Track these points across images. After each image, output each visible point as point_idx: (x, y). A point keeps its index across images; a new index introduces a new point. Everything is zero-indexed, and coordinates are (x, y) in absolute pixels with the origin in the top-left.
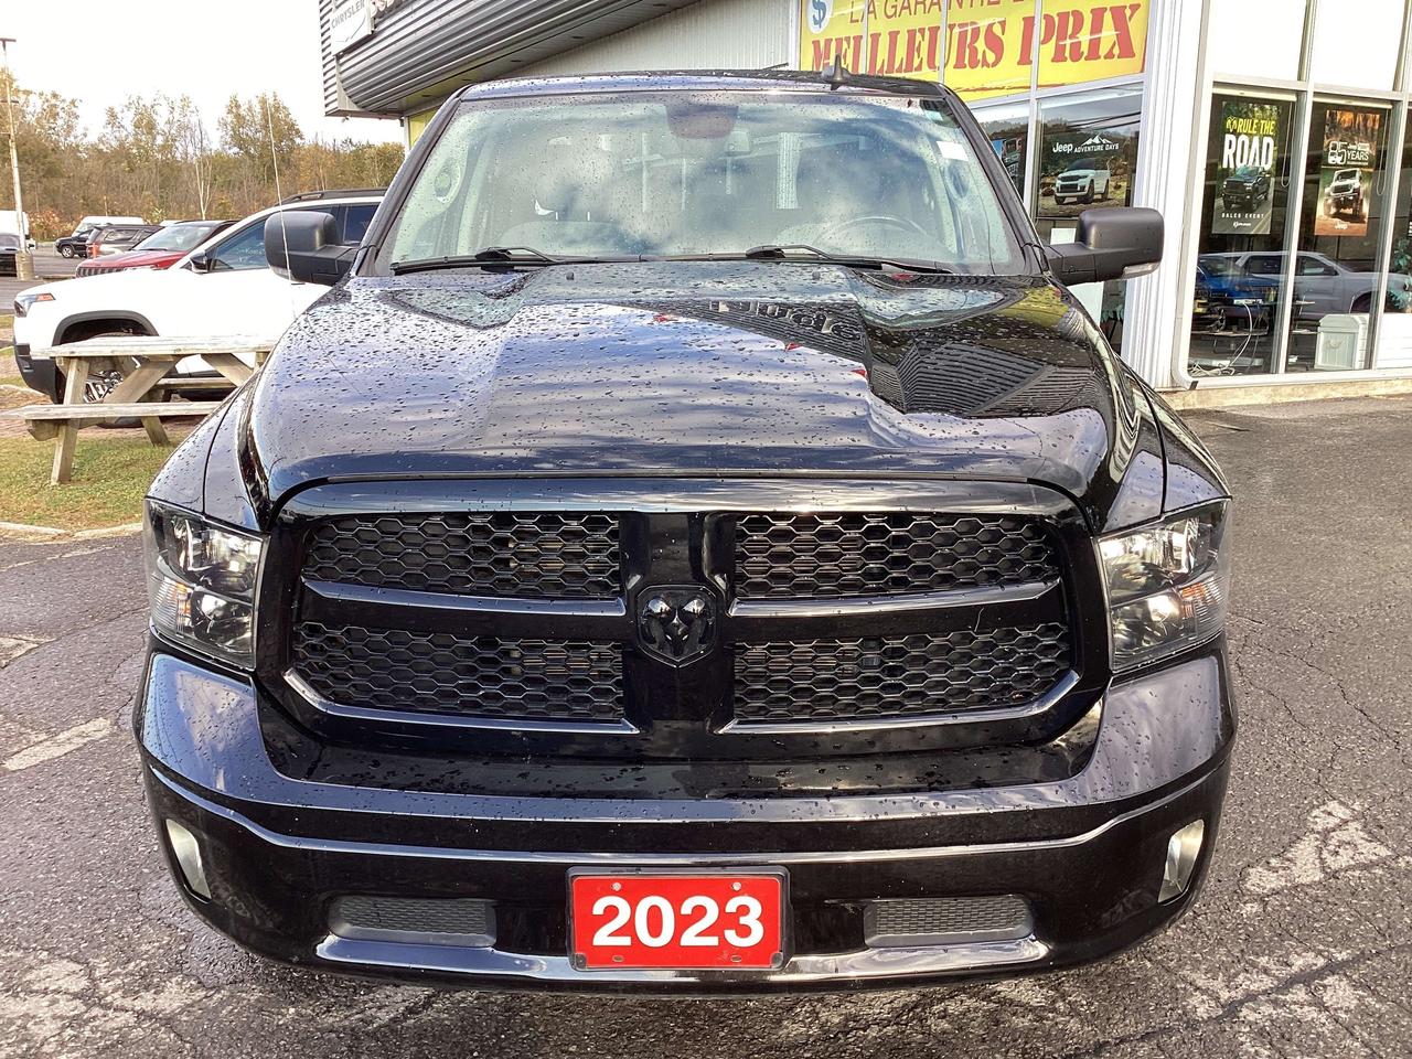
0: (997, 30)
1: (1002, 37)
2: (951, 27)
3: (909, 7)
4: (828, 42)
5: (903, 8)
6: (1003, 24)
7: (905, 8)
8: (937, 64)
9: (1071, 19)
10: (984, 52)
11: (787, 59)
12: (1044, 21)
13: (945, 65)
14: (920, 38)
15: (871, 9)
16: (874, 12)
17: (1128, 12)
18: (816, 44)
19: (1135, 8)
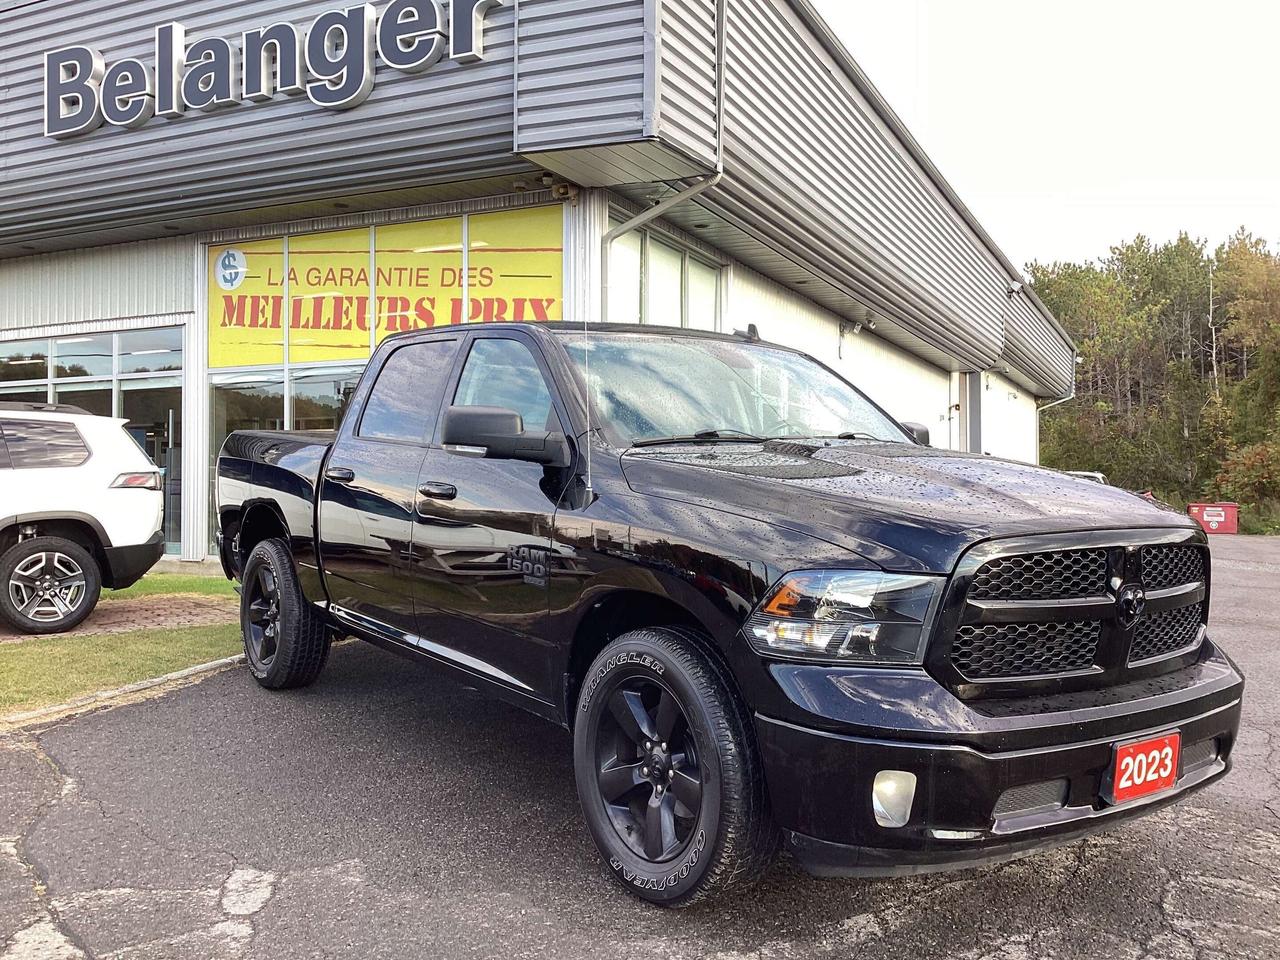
0: (427, 305)
1: (433, 311)
2: (381, 299)
3: (334, 279)
4: (242, 299)
5: (327, 279)
6: (432, 301)
7: (331, 280)
8: (367, 325)
9: (496, 305)
10: (415, 321)
11: (193, 307)
12: (471, 304)
13: (376, 327)
14: (348, 305)
15: (292, 276)
16: (295, 279)
17: (545, 304)
18: (228, 299)
19: (550, 301)
